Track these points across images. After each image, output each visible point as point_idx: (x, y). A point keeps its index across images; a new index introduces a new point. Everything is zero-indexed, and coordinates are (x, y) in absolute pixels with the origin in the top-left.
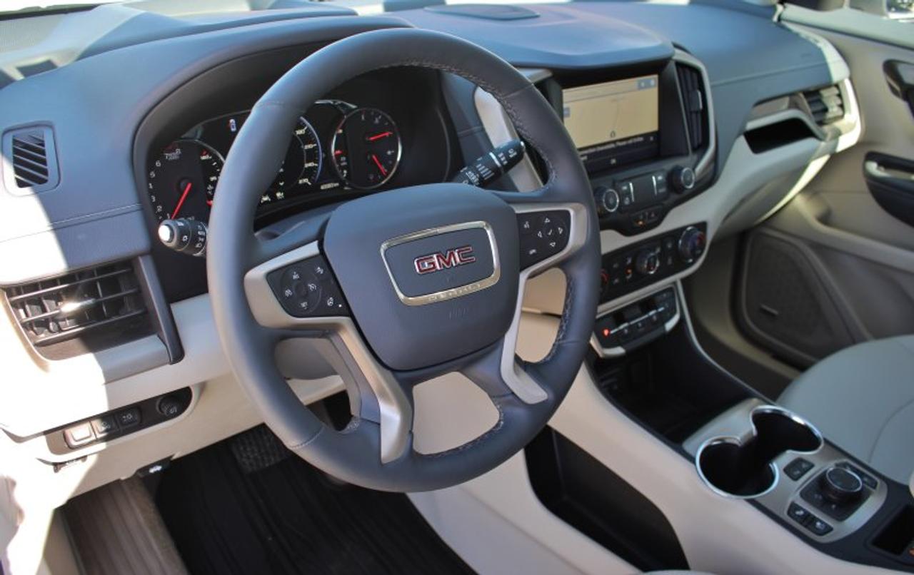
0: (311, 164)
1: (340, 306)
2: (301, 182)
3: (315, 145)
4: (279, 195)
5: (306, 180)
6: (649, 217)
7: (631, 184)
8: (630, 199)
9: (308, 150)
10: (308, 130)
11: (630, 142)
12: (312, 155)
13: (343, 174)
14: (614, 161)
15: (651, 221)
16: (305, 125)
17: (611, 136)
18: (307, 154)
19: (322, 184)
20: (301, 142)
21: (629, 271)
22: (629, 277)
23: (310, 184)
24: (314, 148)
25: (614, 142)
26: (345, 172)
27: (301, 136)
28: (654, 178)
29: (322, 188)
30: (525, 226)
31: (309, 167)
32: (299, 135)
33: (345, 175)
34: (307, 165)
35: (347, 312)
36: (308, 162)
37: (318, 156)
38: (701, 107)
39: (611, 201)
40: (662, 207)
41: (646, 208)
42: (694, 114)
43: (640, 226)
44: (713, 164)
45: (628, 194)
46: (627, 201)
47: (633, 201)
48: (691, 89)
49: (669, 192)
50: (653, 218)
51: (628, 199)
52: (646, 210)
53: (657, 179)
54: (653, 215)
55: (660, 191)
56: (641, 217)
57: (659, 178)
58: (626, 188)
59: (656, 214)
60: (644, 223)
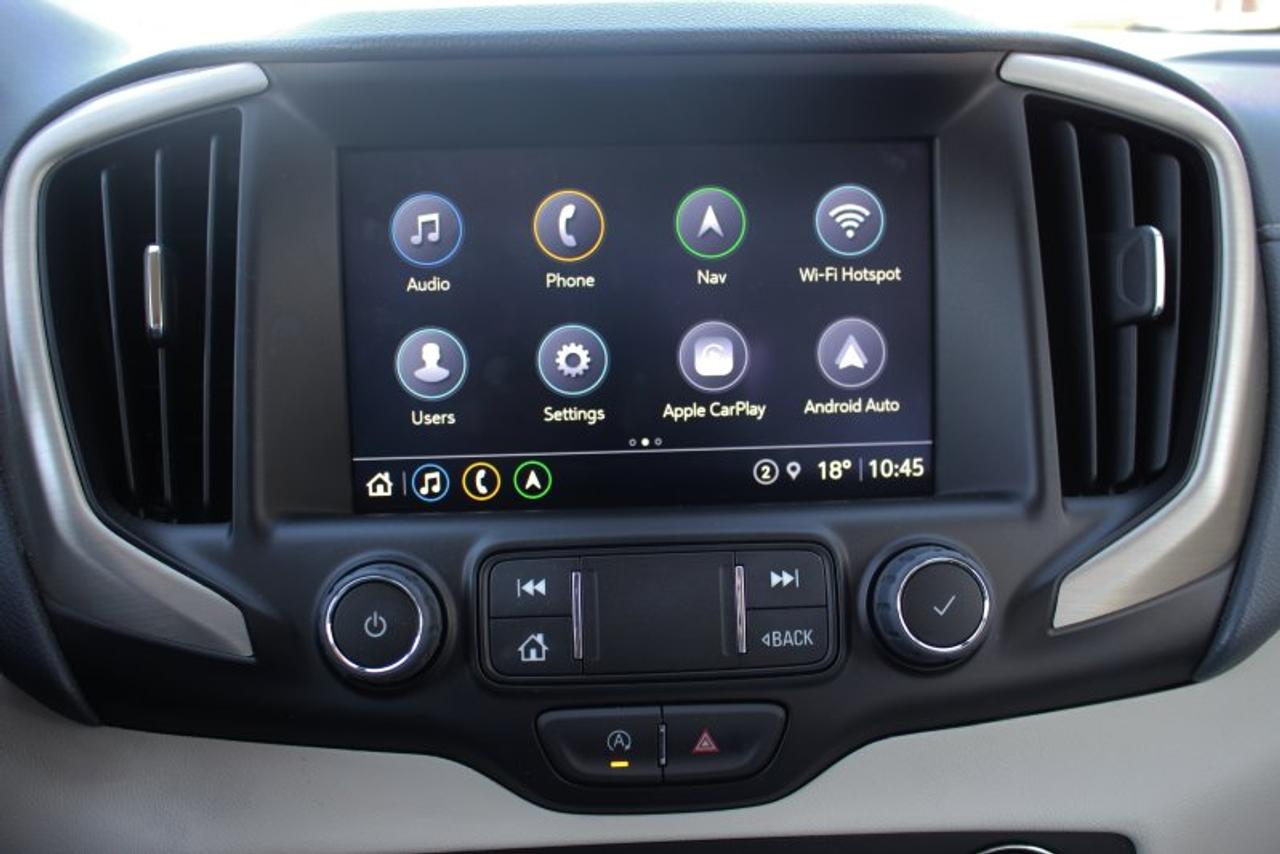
6: (683, 746)
7: (575, 579)
8: (559, 638)
28: (739, 573)
38: (1160, 301)
39: (376, 625)
40: (779, 712)
41: (661, 704)
42: (1133, 332)
43: (619, 781)
44: (1226, 574)
45: (550, 615)
46: (535, 649)
47: (579, 652)
48: (1132, 225)
49: (843, 651)
50: (706, 755)
51: (539, 638)
52: (656, 710)
53: (757, 583)
54: (705, 743)
55: (773, 639)
56: (619, 737)
57: (775, 579)
58: (541, 587)
59: (729, 743)
60: (650, 771)
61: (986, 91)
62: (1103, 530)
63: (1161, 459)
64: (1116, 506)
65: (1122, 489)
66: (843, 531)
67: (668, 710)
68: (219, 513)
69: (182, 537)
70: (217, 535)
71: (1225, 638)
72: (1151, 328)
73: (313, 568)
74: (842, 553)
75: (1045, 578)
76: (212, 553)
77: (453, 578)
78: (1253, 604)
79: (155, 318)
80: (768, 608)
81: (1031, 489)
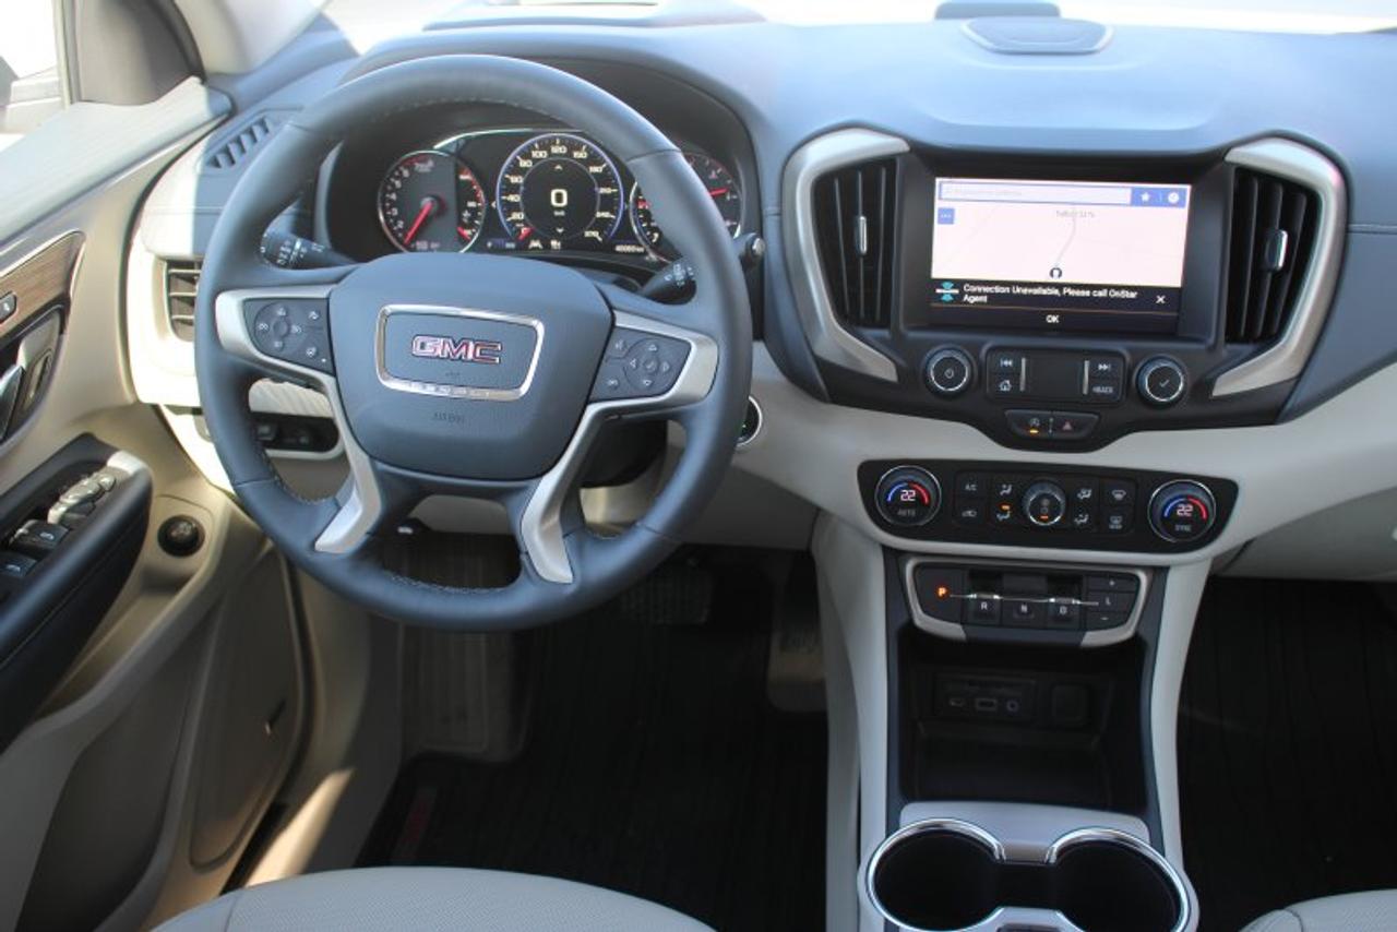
0: (606, 215)
1: (324, 360)
2: (587, 234)
3: (615, 190)
4: (555, 244)
5: (595, 234)
6: (1058, 426)
7: (1024, 361)
8: (1015, 383)
9: (604, 196)
10: (607, 169)
11: (1102, 294)
12: (609, 203)
13: (653, 237)
14: (1054, 319)
15: (1056, 435)
16: (604, 161)
17: (1052, 274)
18: (602, 201)
19: (619, 244)
20: (596, 184)
21: (1006, 507)
22: (1001, 517)
23: (600, 239)
24: (613, 194)
25: (1060, 286)
26: (656, 235)
27: (595, 174)
28: (1087, 364)
29: (619, 248)
30: (617, 346)
31: (602, 219)
32: (593, 173)
33: (654, 241)
34: (599, 215)
35: (330, 369)
36: (602, 210)
37: (619, 206)
38: (1281, 263)
39: (950, 373)
40: (1096, 417)
41: (1052, 410)
42: (1269, 275)
43: (1033, 438)
44: (1293, 383)
45: (1013, 374)
46: (1006, 386)
47: (1022, 388)
48: (1277, 227)
49: (1124, 397)
50: (1067, 431)
51: (1008, 382)
52: (1049, 413)
53: (1093, 368)
54: (1067, 426)
55: (1098, 390)
56: (1035, 421)
57: (1101, 367)
58: (1010, 363)
59: (1076, 427)
60: (1045, 435)
61: (1218, 166)
62: (1241, 357)
63: (1275, 331)
64: (1247, 348)
65: (1255, 341)
66: (1130, 350)
67: (1055, 413)
68: (884, 324)
69: (869, 333)
70: (885, 333)
71: (1289, 406)
72: (1278, 276)
73: (924, 347)
74: (1128, 359)
75: (1211, 376)
76: (882, 340)
77: (976, 357)
78: (1303, 393)
79: (864, 248)
80: (1097, 378)
81: (1211, 341)
